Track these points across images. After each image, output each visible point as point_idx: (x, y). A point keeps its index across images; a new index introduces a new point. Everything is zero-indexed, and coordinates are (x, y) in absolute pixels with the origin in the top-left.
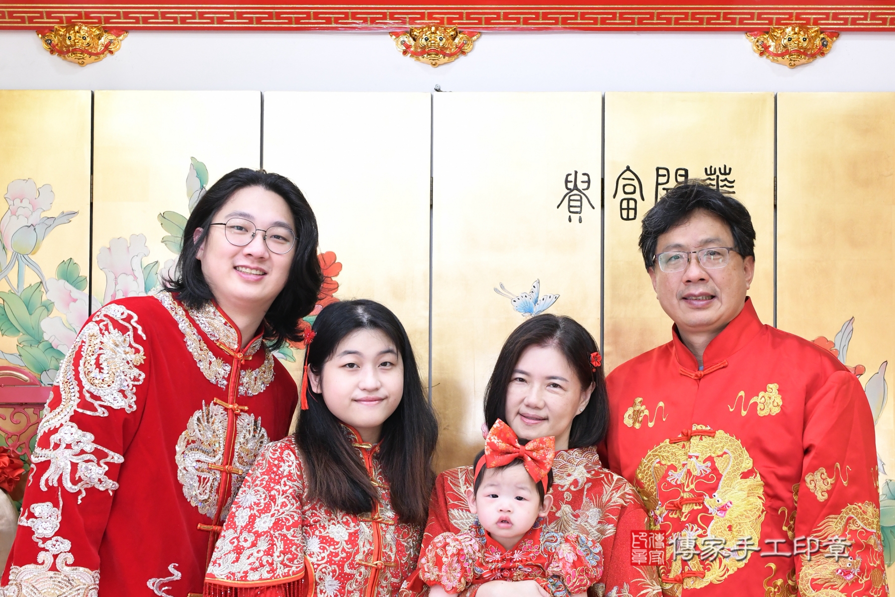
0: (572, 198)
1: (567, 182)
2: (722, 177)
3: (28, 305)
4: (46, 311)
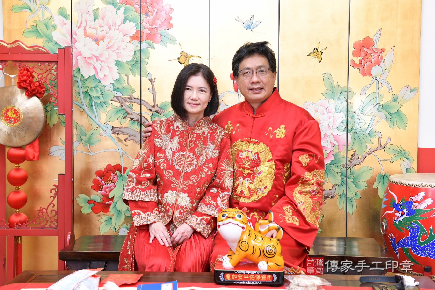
3: (46, 26)
4: (54, 29)
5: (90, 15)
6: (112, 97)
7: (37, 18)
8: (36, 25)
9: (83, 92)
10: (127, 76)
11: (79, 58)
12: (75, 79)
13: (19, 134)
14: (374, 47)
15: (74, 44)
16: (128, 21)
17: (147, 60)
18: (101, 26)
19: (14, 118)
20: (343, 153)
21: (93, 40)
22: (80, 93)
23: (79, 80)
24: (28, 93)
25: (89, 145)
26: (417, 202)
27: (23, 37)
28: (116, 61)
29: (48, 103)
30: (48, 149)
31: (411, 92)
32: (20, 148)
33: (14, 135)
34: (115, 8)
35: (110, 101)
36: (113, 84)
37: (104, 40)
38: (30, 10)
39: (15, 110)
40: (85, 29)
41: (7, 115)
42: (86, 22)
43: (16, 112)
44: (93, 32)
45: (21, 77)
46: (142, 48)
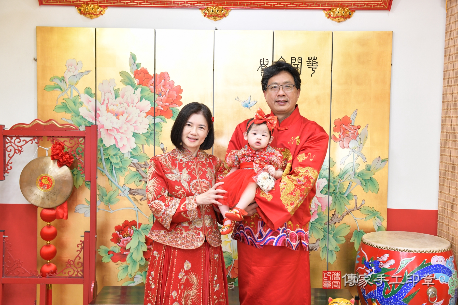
0: (262, 67)
1: (260, 62)
2: (314, 61)
3: (74, 103)
4: (80, 105)
5: (112, 94)
6: (130, 163)
7: (66, 96)
8: (65, 101)
9: (105, 159)
10: (143, 145)
11: (101, 130)
12: (99, 148)
13: (51, 197)
14: (351, 124)
15: (98, 118)
16: (144, 99)
17: (160, 133)
18: (121, 104)
19: (47, 184)
20: (325, 213)
21: (114, 115)
22: (102, 159)
23: (102, 149)
24: (60, 164)
25: (109, 204)
26: (382, 261)
27: (54, 112)
28: (133, 133)
29: (75, 168)
30: (74, 207)
31: (382, 162)
32: (52, 209)
33: (47, 198)
34: (133, 88)
35: (128, 167)
36: (131, 152)
37: (124, 115)
38: (61, 89)
39: (48, 178)
40: (107, 106)
41: (41, 181)
42: (108, 100)
43: (49, 179)
44: (115, 108)
45: (54, 151)
46: (156, 122)
